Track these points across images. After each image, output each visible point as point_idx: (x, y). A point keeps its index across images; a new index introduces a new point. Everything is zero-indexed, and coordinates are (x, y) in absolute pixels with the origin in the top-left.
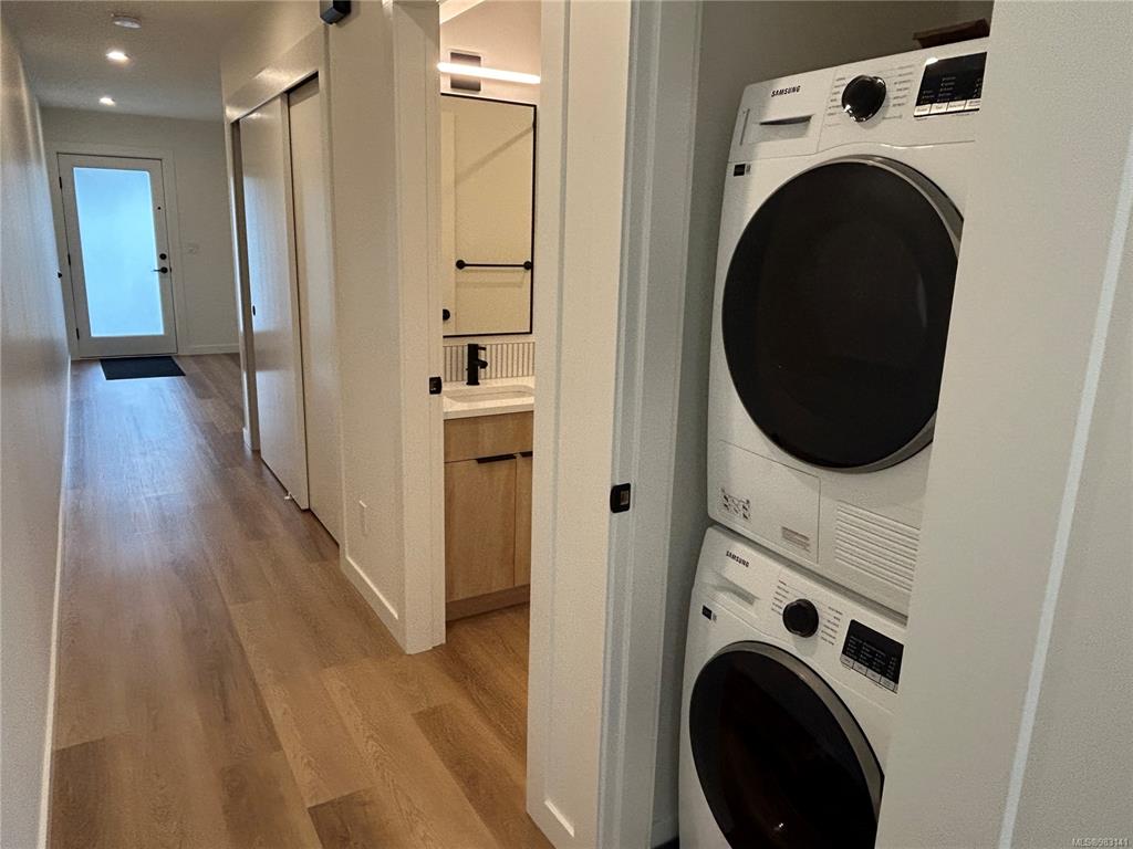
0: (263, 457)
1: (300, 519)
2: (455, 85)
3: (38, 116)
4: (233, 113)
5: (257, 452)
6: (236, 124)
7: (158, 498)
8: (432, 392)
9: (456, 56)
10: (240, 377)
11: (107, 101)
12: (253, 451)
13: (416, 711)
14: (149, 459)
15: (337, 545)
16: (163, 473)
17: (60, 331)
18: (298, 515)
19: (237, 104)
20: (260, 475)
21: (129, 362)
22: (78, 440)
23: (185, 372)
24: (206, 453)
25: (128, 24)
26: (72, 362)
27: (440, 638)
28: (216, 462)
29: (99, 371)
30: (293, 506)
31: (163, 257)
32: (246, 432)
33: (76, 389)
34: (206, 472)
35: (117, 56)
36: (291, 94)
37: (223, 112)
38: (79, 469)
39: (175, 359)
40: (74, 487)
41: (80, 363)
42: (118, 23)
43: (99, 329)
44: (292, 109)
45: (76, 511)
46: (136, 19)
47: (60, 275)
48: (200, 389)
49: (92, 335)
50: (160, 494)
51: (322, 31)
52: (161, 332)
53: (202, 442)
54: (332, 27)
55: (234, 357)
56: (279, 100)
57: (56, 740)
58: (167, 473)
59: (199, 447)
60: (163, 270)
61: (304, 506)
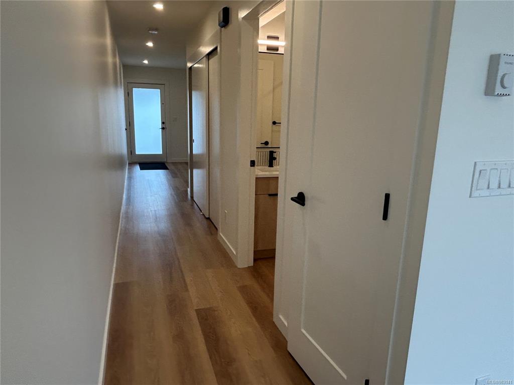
0: (194, 199)
1: (205, 221)
2: (268, 49)
3: (122, 68)
4: (189, 65)
5: (192, 197)
6: (191, 68)
7: (155, 211)
8: (251, 166)
9: (269, 37)
10: (188, 171)
11: (146, 62)
12: (191, 197)
13: (238, 285)
14: (153, 198)
15: (217, 229)
16: (157, 202)
17: (124, 150)
18: (205, 220)
19: (191, 61)
20: (192, 205)
21: (149, 163)
22: (129, 190)
23: (169, 168)
24: (173, 196)
25: (154, 32)
26: (129, 163)
27: (251, 264)
28: (177, 200)
29: (138, 167)
30: (203, 217)
31: (163, 123)
32: (189, 190)
33: (129, 173)
34: (173, 203)
35: (150, 44)
36: (210, 55)
37: (186, 64)
38: (129, 198)
39: (166, 164)
40: (127, 205)
41: (132, 164)
42: (150, 32)
43: (138, 152)
44: (210, 61)
45: (127, 213)
46: (156, 30)
47: (126, 129)
48: (174, 175)
49: (137, 153)
50: (156, 209)
51: (219, 31)
52: (161, 153)
53: (173, 193)
54: (223, 29)
55: (187, 163)
56: (205, 58)
57: (115, 280)
58: (159, 203)
59: (171, 194)
60: (163, 128)
61: (207, 216)
